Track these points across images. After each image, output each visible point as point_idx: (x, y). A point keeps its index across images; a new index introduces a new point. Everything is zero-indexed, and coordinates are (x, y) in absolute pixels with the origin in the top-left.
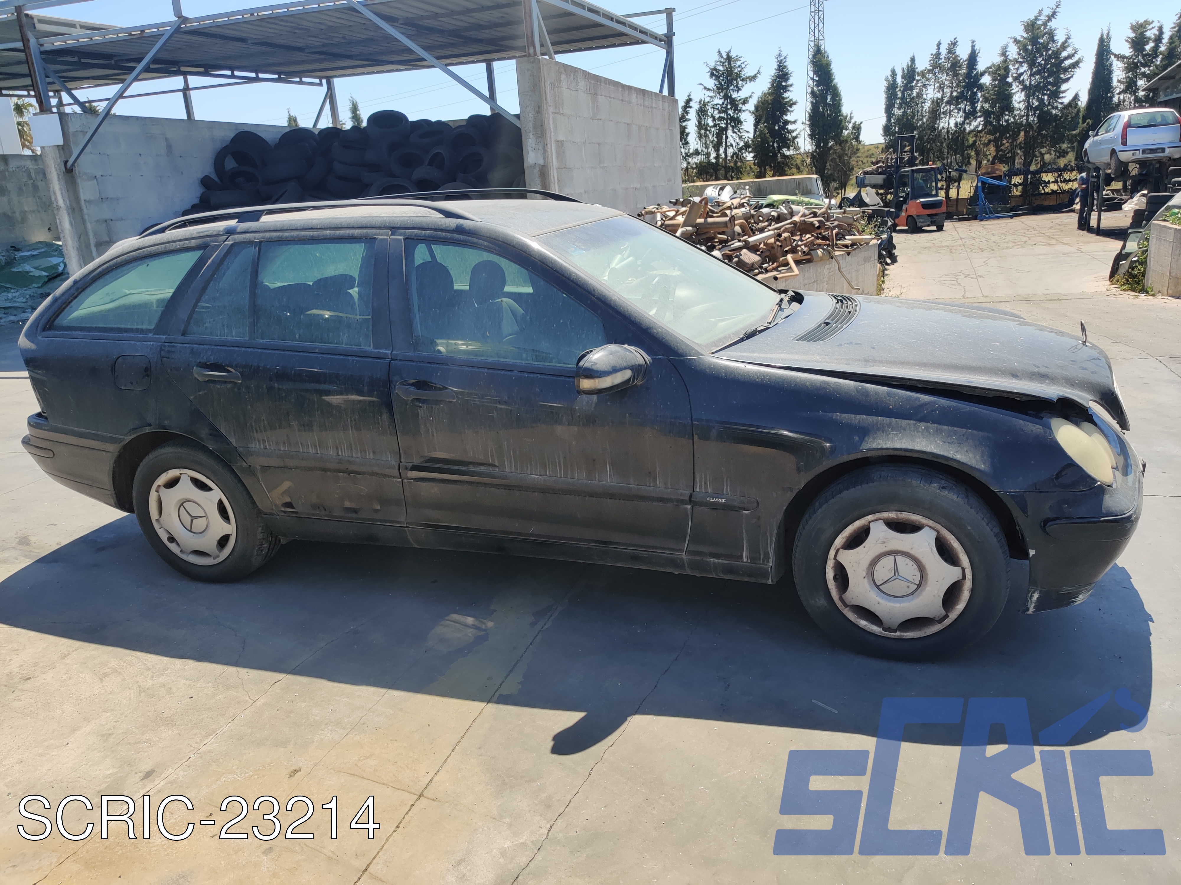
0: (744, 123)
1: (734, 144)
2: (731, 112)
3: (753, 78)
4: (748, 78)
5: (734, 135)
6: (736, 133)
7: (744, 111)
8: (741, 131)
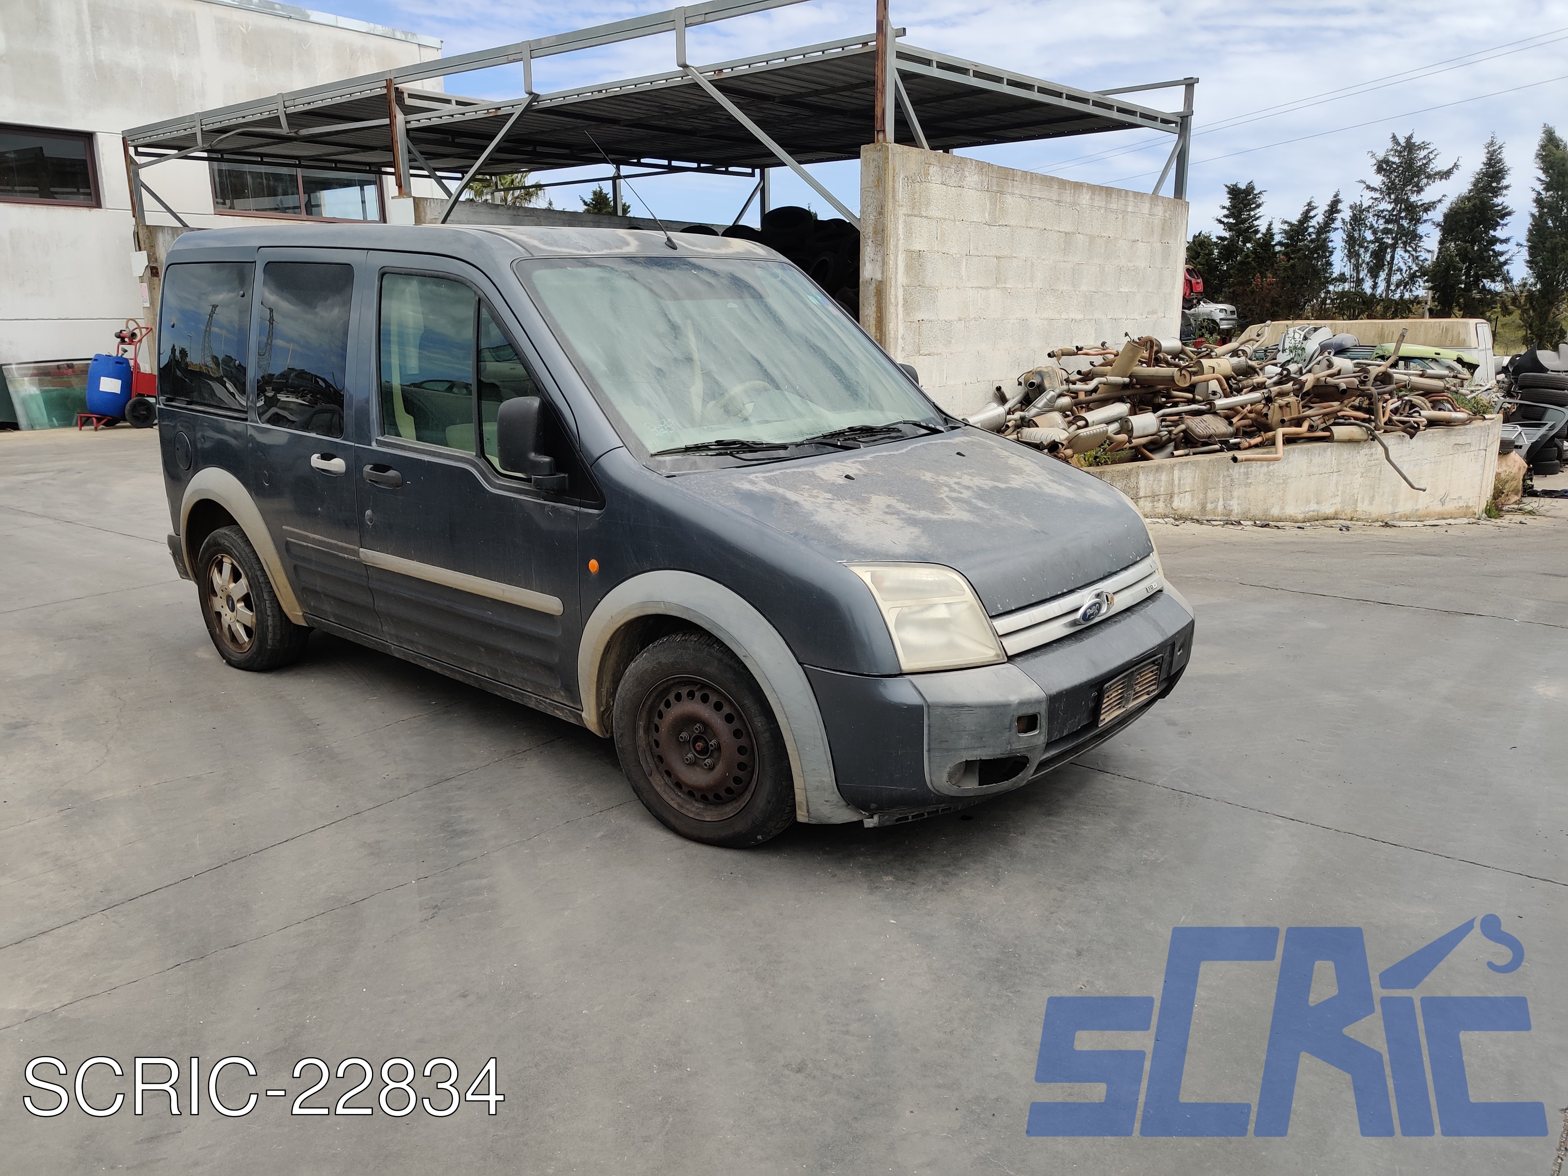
0: (1424, 239)
1: (1404, 268)
2: (1405, 223)
3: (1446, 175)
4: (1437, 174)
5: (1407, 255)
6: (1409, 252)
7: (1425, 221)
8: (1419, 249)
